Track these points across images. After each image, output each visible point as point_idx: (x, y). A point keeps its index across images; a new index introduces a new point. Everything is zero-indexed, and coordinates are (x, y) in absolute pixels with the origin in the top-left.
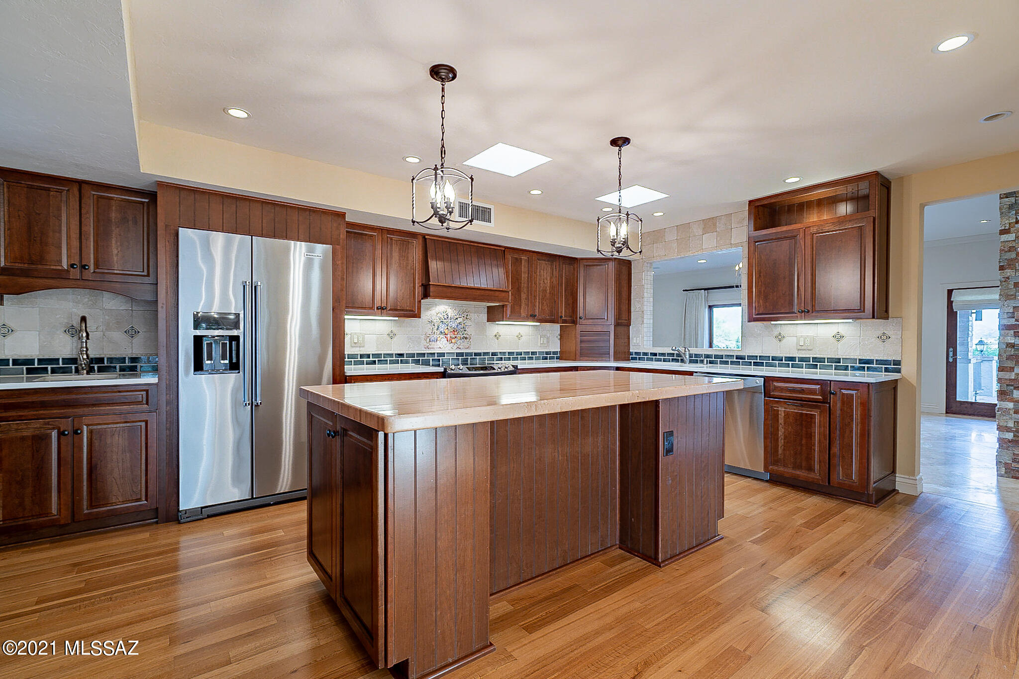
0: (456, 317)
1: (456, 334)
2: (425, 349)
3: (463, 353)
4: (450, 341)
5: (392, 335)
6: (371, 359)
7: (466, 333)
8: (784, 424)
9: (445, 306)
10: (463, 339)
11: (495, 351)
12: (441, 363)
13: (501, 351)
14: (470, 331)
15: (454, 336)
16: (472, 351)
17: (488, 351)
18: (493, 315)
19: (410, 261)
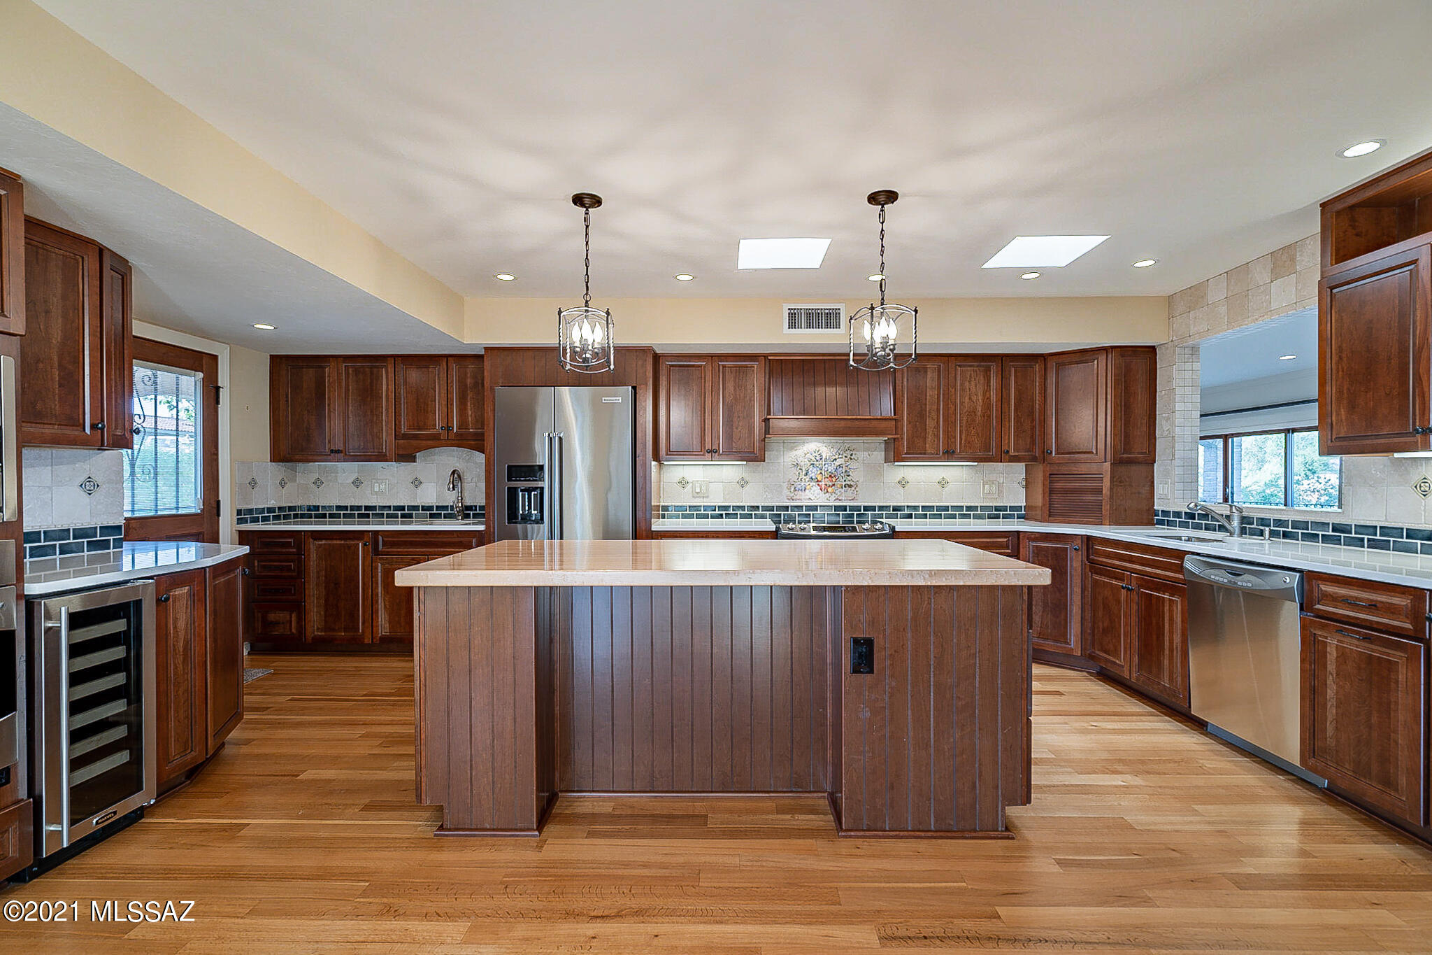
0: (834, 458)
1: (834, 480)
2: (787, 501)
3: (846, 506)
4: (825, 490)
5: (743, 483)
6: (717, 512)
7: (849, 478)
8: (1337, 675)
9: (816, 443)
10: (845, 487)
11: (899, 504)
12: (811, 519)
13: (910, 504)
14: (856, 476)
15: (831, 484)
16: (859, 504)
17: (888, 504)
18: (896, 454)
19: (749, 391)
